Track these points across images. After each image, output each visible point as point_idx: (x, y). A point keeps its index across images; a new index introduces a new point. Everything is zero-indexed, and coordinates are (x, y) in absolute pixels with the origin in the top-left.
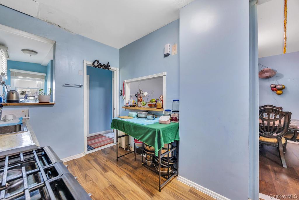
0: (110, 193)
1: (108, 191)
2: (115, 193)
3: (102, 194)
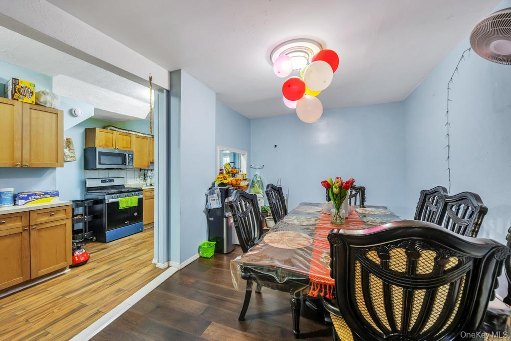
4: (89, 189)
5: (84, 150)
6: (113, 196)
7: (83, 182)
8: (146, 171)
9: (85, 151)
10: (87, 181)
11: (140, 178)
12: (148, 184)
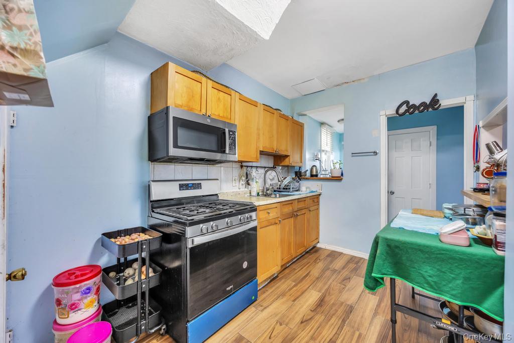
0: (339, 308)
1: (341, 306)
2: (342, 314)
3: (332, 302)
4: (156, 205)
5: (149, 117)
6: (203, 226)
7: (146, 187)
8: (249, 169)
9: (151, 119)
10: (153, 185)
11: (242, 182)
12: (254, 193)
